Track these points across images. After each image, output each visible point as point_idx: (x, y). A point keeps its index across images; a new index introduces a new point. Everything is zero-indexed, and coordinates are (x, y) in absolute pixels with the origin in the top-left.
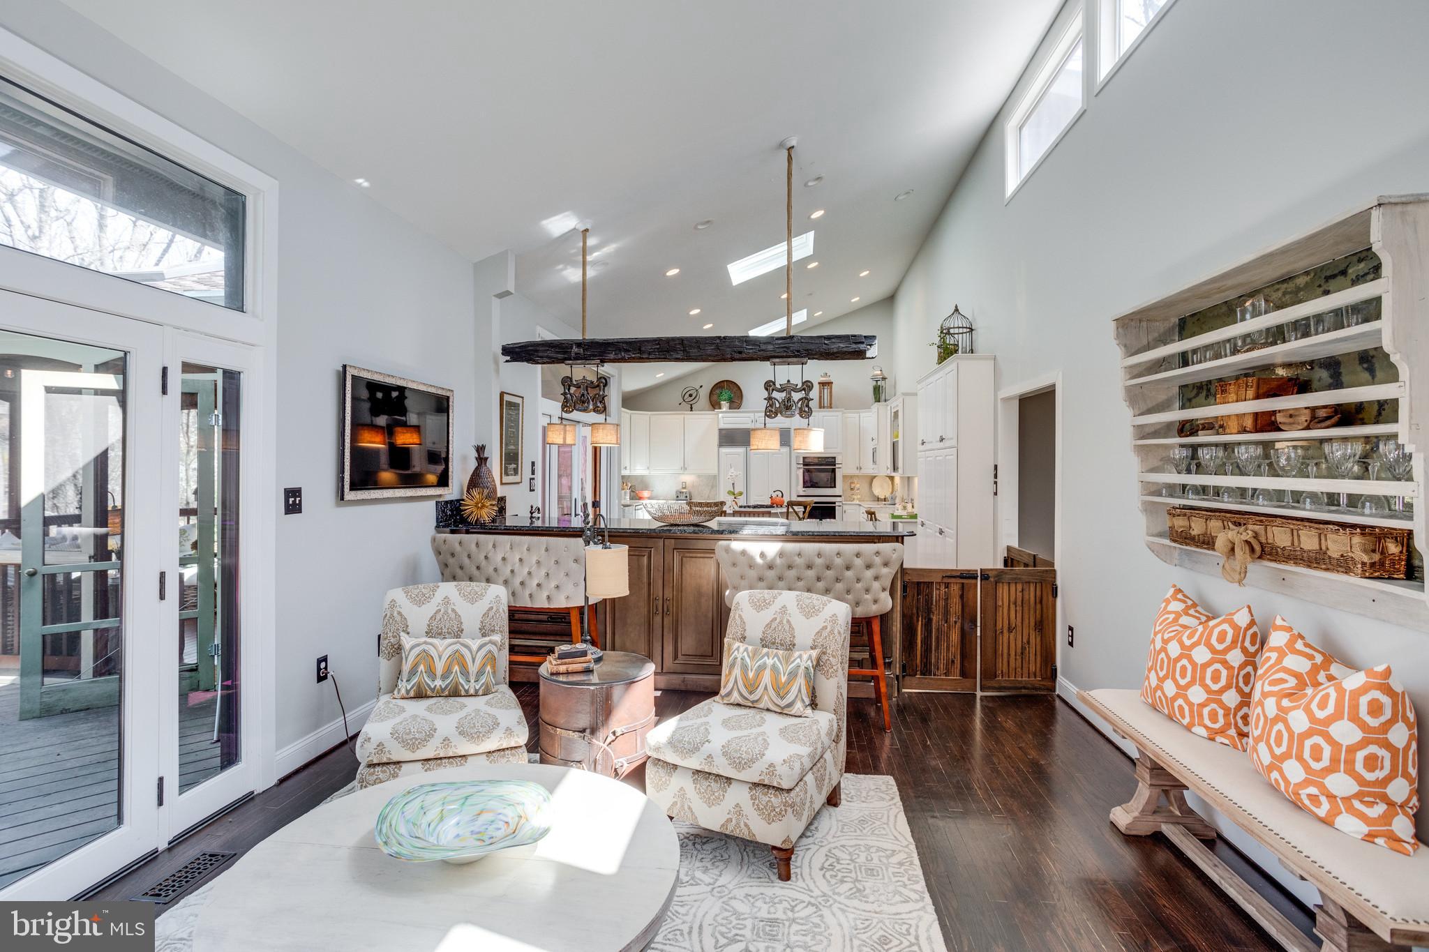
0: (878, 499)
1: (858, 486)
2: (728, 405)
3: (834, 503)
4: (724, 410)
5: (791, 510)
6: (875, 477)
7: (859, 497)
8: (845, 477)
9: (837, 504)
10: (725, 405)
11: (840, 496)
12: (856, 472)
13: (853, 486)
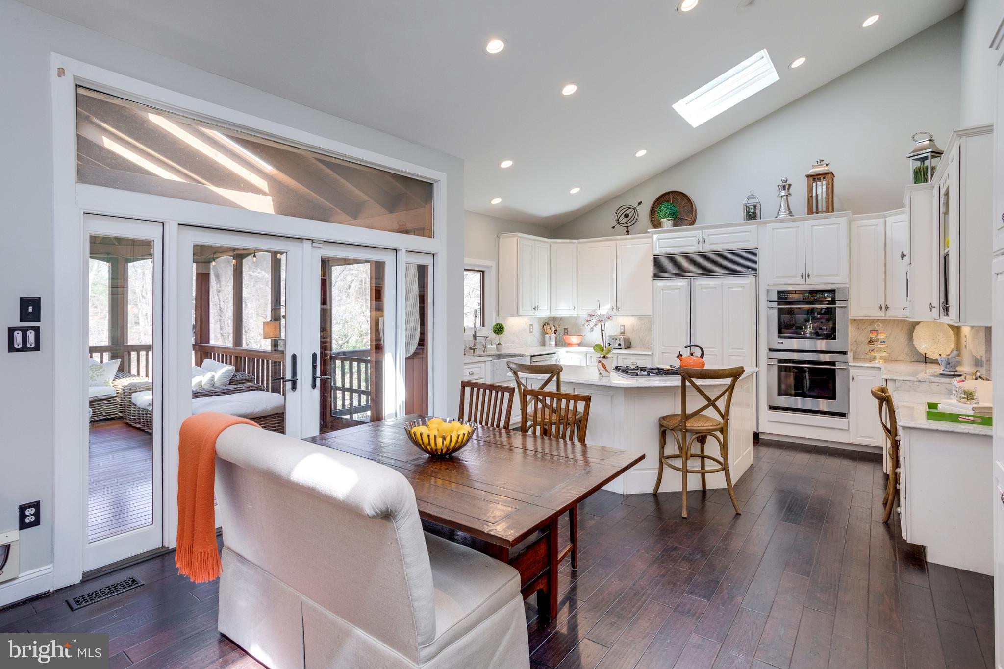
0: (926, 360)
1: (882, 337)
2: (670, 222)
3: (833, 363)
4: (666, 229)
5: (687, 383)
6: (918, 323)
7: (884, 354)
8: (856, 322)
9: (837, 366)
10: (667, 223)
11: (845, 353)
12: (880, 314)
13: (873, 336)
